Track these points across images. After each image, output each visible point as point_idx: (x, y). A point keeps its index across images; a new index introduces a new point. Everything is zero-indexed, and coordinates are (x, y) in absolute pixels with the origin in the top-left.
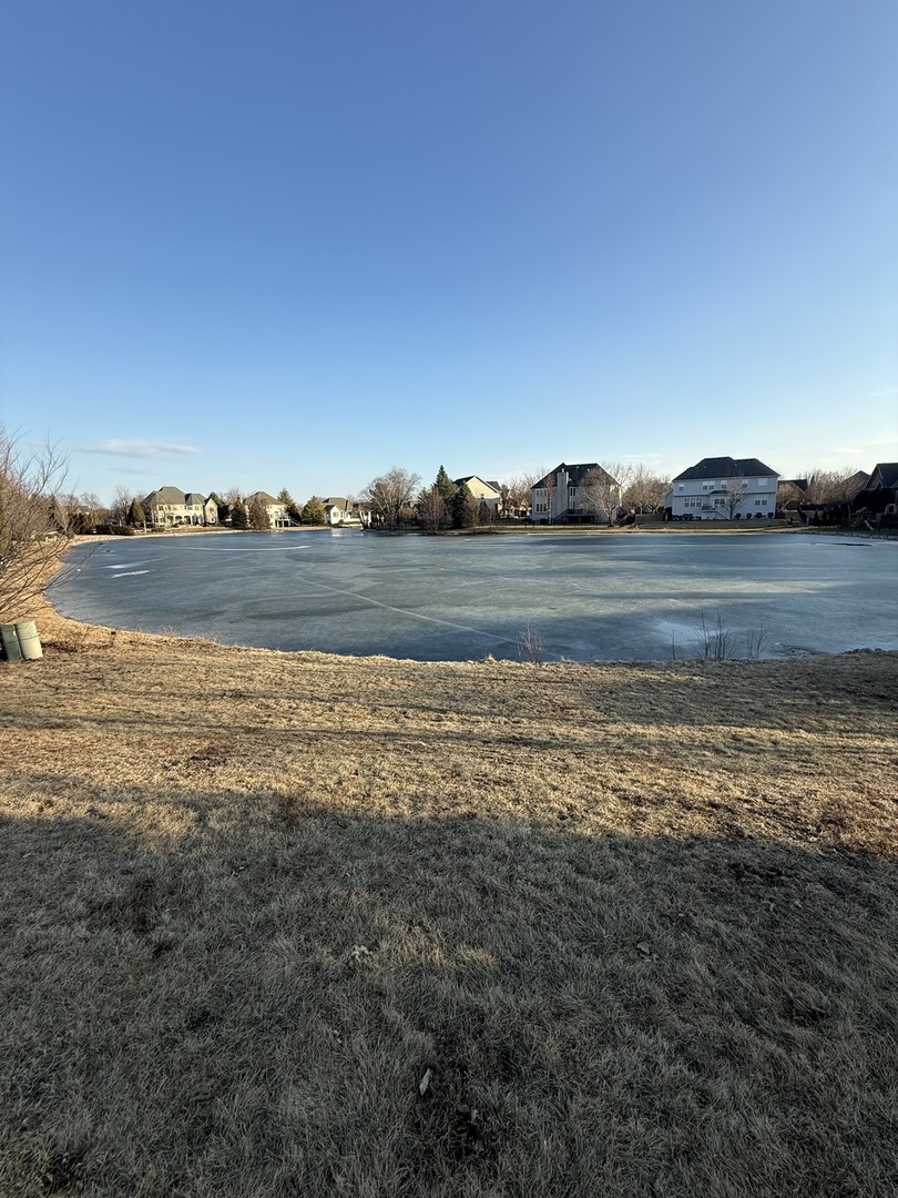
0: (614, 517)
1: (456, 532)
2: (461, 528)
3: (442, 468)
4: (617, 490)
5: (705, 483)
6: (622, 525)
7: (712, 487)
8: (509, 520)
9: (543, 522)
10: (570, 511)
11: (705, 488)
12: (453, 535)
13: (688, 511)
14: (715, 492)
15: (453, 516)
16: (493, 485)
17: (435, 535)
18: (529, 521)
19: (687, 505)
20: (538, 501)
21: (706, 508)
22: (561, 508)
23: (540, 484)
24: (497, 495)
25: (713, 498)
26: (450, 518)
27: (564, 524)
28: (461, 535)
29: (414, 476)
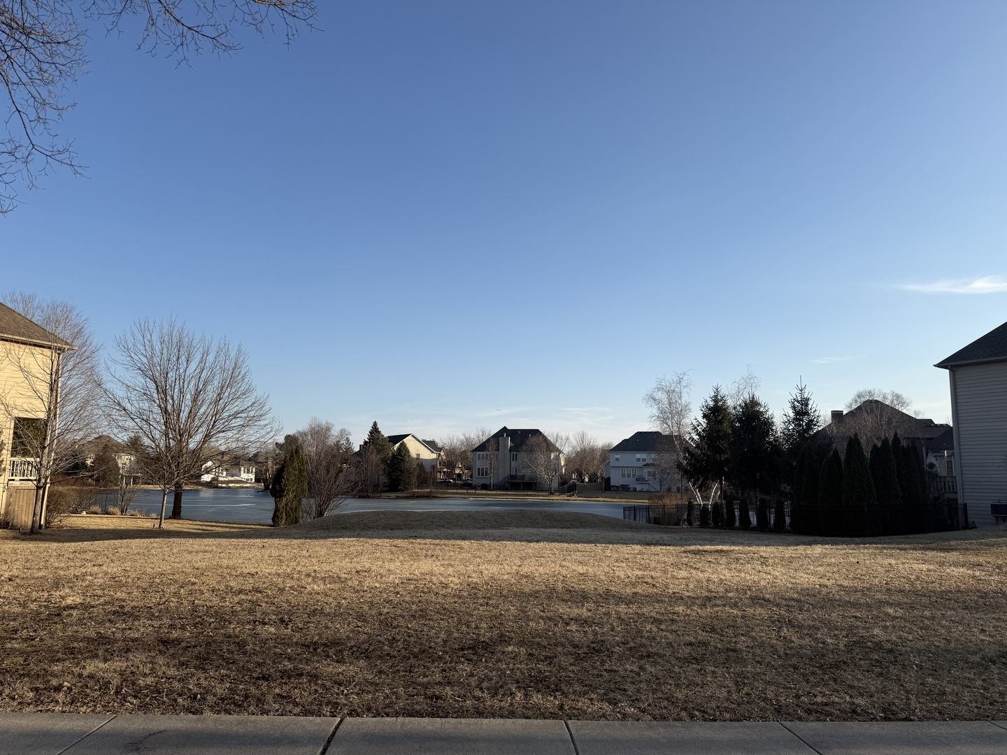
0: (555, 485)
1: (393, 495)
2: (397, 490)
3: (375, 424)
4: (557, 458)
5: (638, 456)
6: (562, 492)
7: (644, 460)
8: (446, 484)
9: (485, 487)
10: (512, 477)
11: (638, 460)
12: (389, 498)
13: (625, 481)
14: (647, 465)
15: (389, 475)
16: (431, 445)
17: (368, 497)
18: (467, 485)
19: (623, 476)
20: (479, 464)
21: (640, 480)
22: (502, 474)
23: (483, 447)
24: (434, 456)
25: (646, 470)
26: (384, 479)
27: (507, 489)
28: (398, 498)
29: (343, 431)
